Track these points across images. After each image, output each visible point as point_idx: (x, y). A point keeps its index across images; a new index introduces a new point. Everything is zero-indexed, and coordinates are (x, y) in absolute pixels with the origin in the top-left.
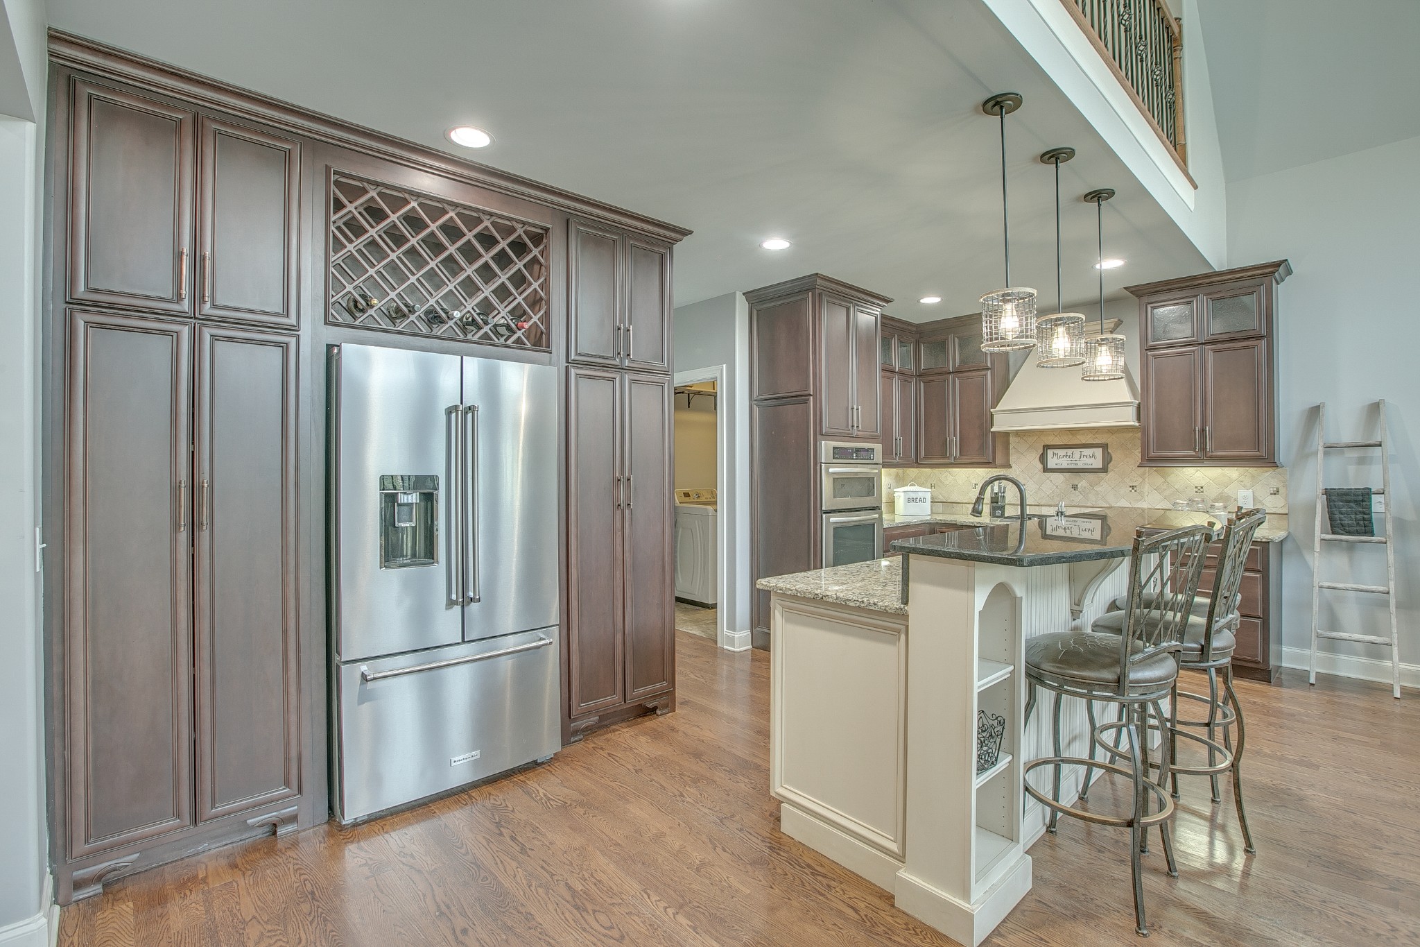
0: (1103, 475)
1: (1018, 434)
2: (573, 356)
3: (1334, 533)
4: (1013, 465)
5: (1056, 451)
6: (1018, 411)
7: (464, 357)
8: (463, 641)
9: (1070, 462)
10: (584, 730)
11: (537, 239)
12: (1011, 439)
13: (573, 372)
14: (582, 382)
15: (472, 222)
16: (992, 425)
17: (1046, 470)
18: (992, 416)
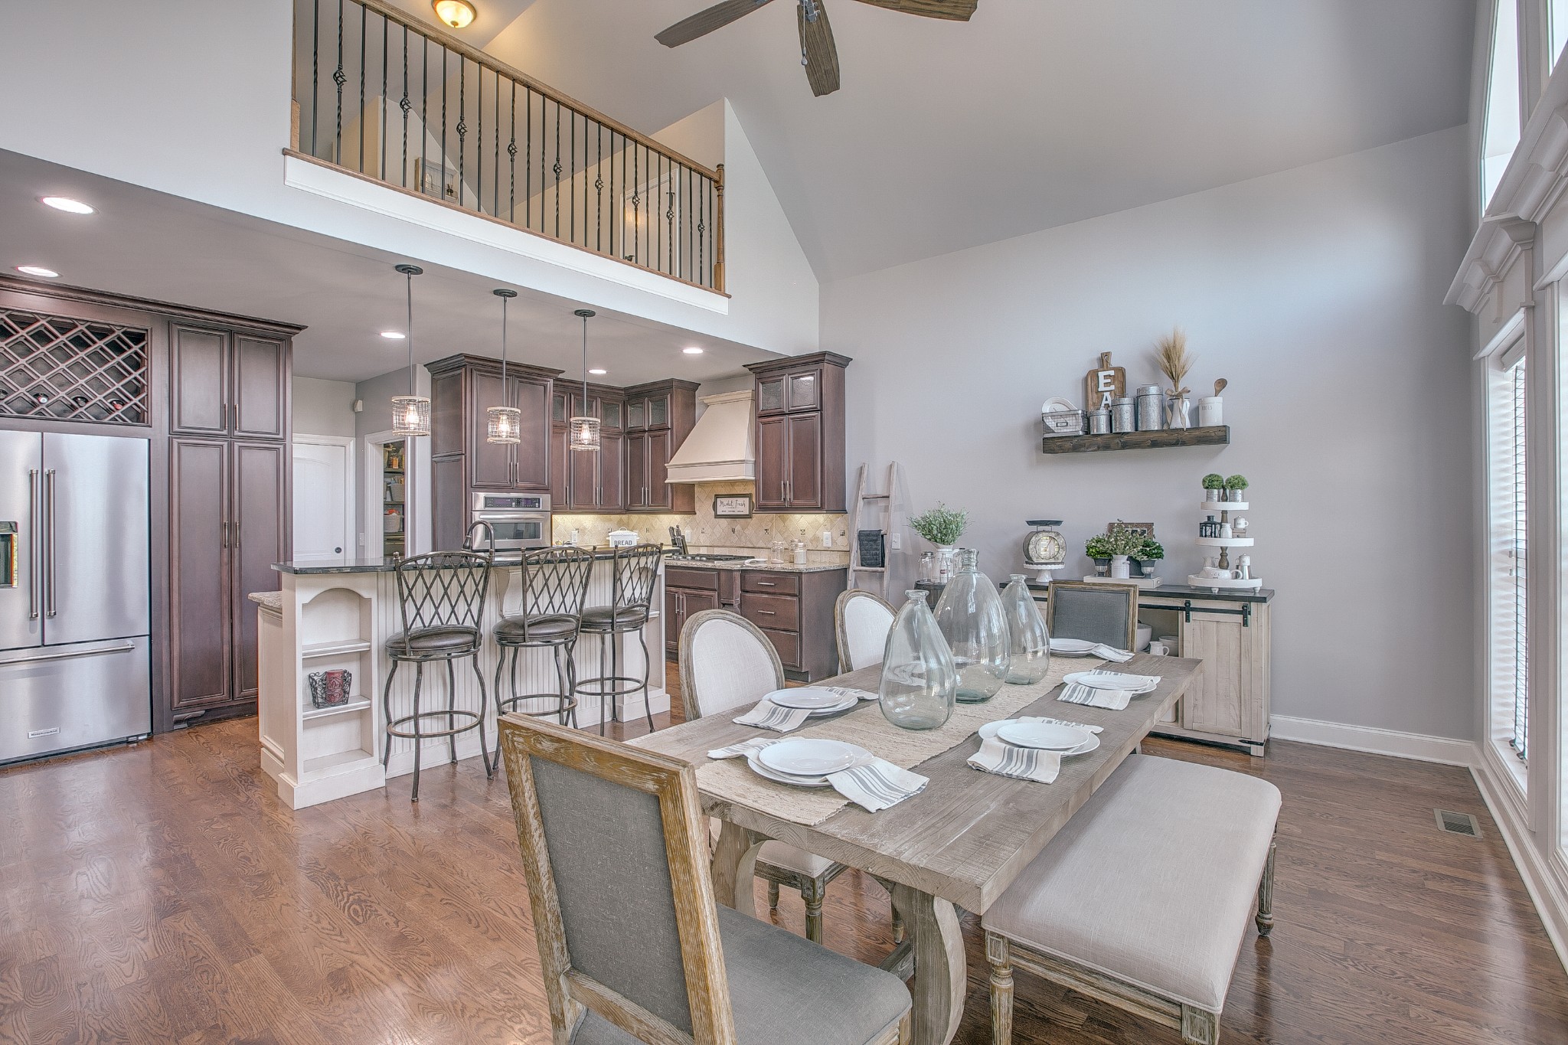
0: (749, 520)
1: (702, 484)
2: (176, 429)
3: (862, 565)
4: (697, 512)
5: (723, 500)
6: (693, 465)
7: (44, 433)
8: (44, 645)
9: (730, 509)
10: (188, 720)
11: (138, 338)
12: (696, 489)
13: (175, 442)
14: (184, 449)
15: (64, 328)
16: (666, 477)
17: (717, 516)
18: (665, 470)
